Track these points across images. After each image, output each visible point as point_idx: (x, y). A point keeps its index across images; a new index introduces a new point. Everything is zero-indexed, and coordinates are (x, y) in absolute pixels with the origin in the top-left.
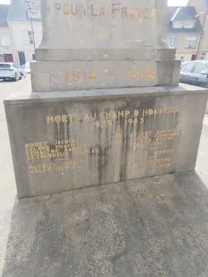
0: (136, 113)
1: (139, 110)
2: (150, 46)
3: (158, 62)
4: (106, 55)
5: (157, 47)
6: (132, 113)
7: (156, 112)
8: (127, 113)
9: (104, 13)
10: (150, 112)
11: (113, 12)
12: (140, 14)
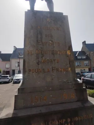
0: (69, 120)
1: (70, 118)
2: (70, 82)
3: (75, 89)
4: (51, 88)
5: (74, 83)
6: (67, 120)
7: (79, 119)
8: (64, 120)
9: (49, 71)
10: (77, 119)
11: (52, 70)
12: (64, 70)
